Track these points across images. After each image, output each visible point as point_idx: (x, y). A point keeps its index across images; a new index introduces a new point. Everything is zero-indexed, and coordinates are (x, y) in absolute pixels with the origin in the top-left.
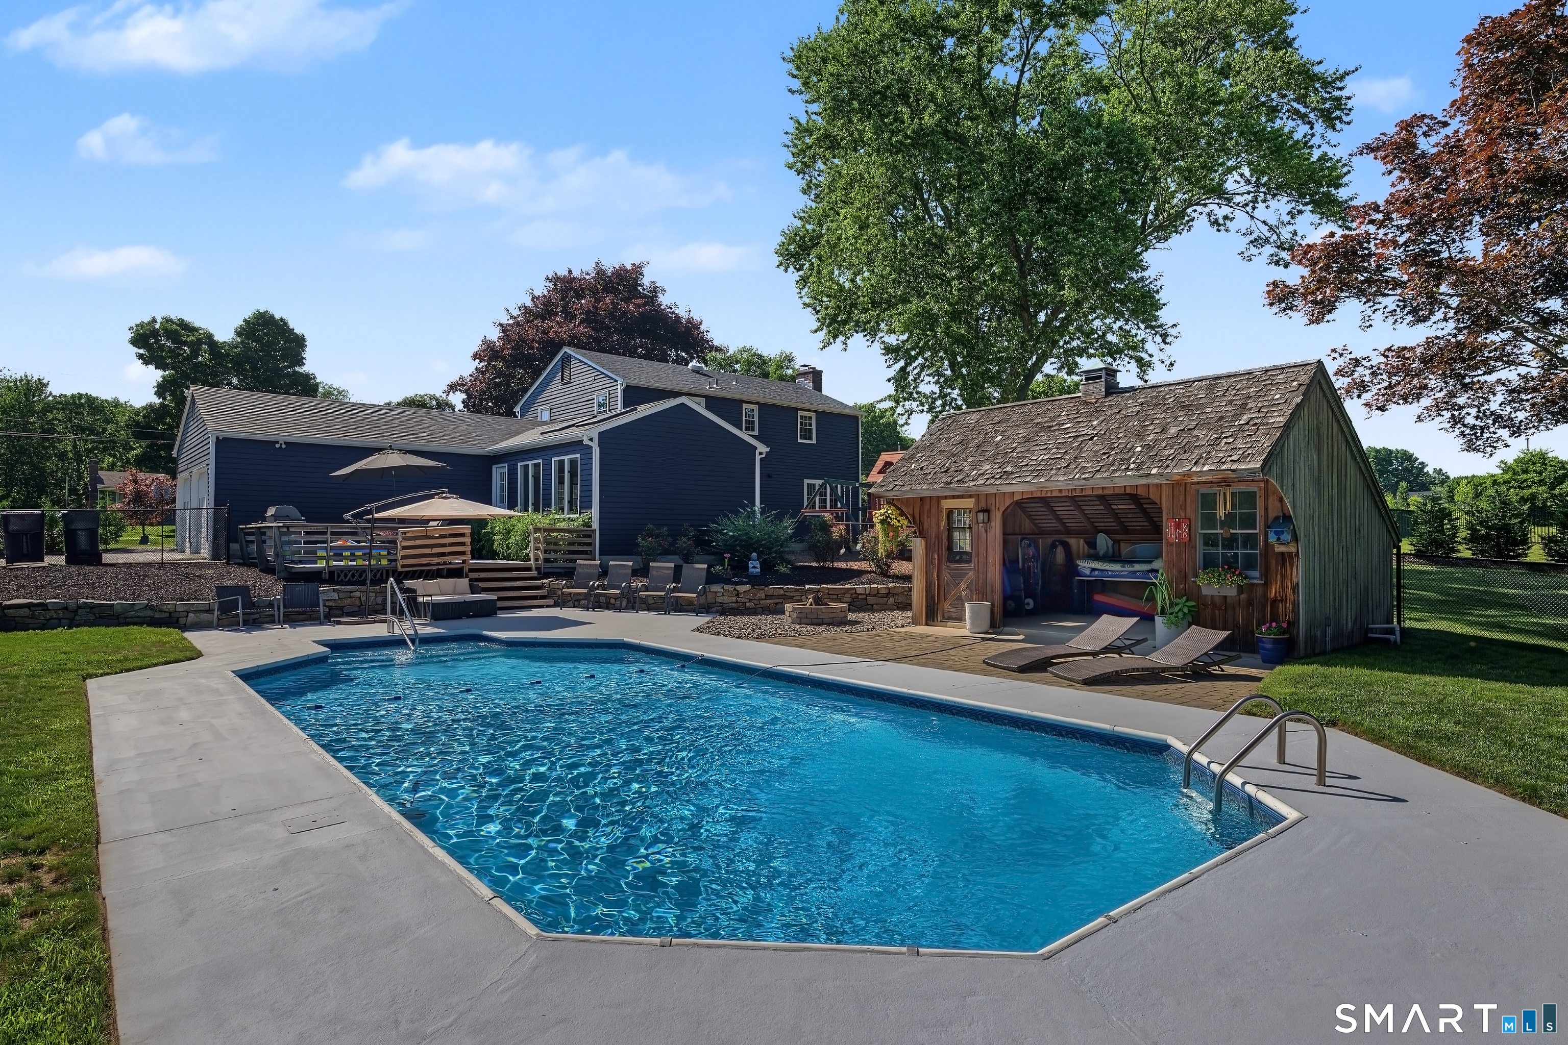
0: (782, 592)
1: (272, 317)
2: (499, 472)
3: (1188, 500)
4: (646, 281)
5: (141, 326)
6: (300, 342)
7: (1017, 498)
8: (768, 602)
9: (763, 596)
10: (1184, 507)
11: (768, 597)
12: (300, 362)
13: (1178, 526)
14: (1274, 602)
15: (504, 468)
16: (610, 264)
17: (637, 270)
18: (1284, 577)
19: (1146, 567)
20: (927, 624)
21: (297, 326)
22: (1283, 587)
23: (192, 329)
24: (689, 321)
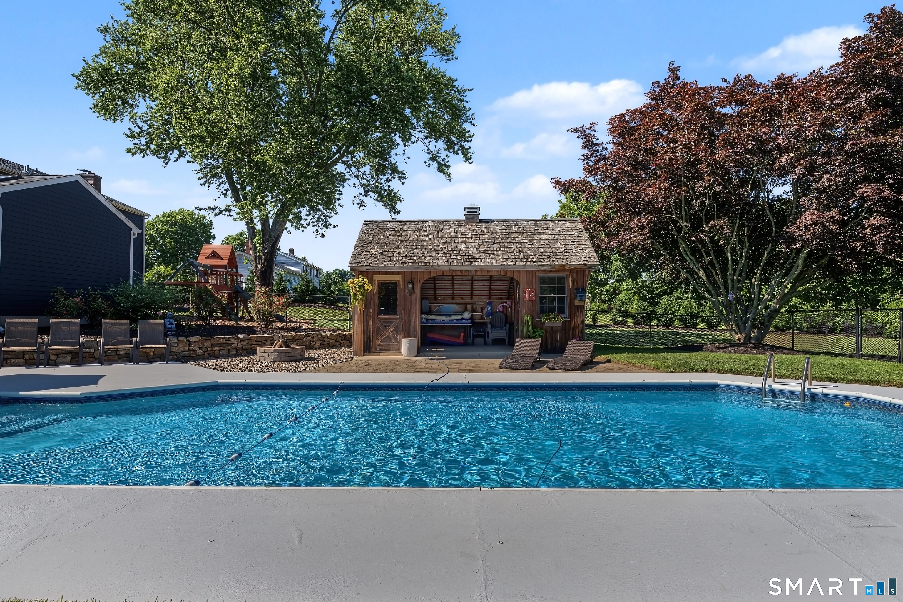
0: (224, 341)
3: (534, 280)
7: (432, 275)
8: (214, 349)
9: (210, 345)
10: (532, 283)
11: (213, 345)
13: (529, 292)
14: (573, 329)
18: (578, 316)
19: (460, 317)
20: (364, 355)
22: (578, 321)
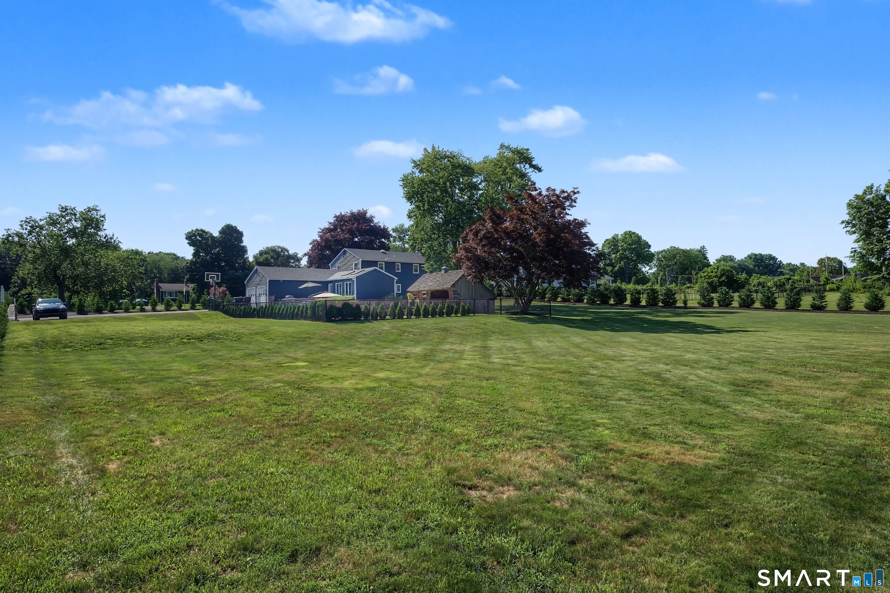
1: (232, 226)
2: (330, 285)
4: (368, 215)
5: (189, 233)
6: (241, 234)
12: (241, 242)
15: (331, 284)
16: (355, 210)
17: (365, 213)
21: (240, 228)
23: (206, 233)
24: (384, 228)
